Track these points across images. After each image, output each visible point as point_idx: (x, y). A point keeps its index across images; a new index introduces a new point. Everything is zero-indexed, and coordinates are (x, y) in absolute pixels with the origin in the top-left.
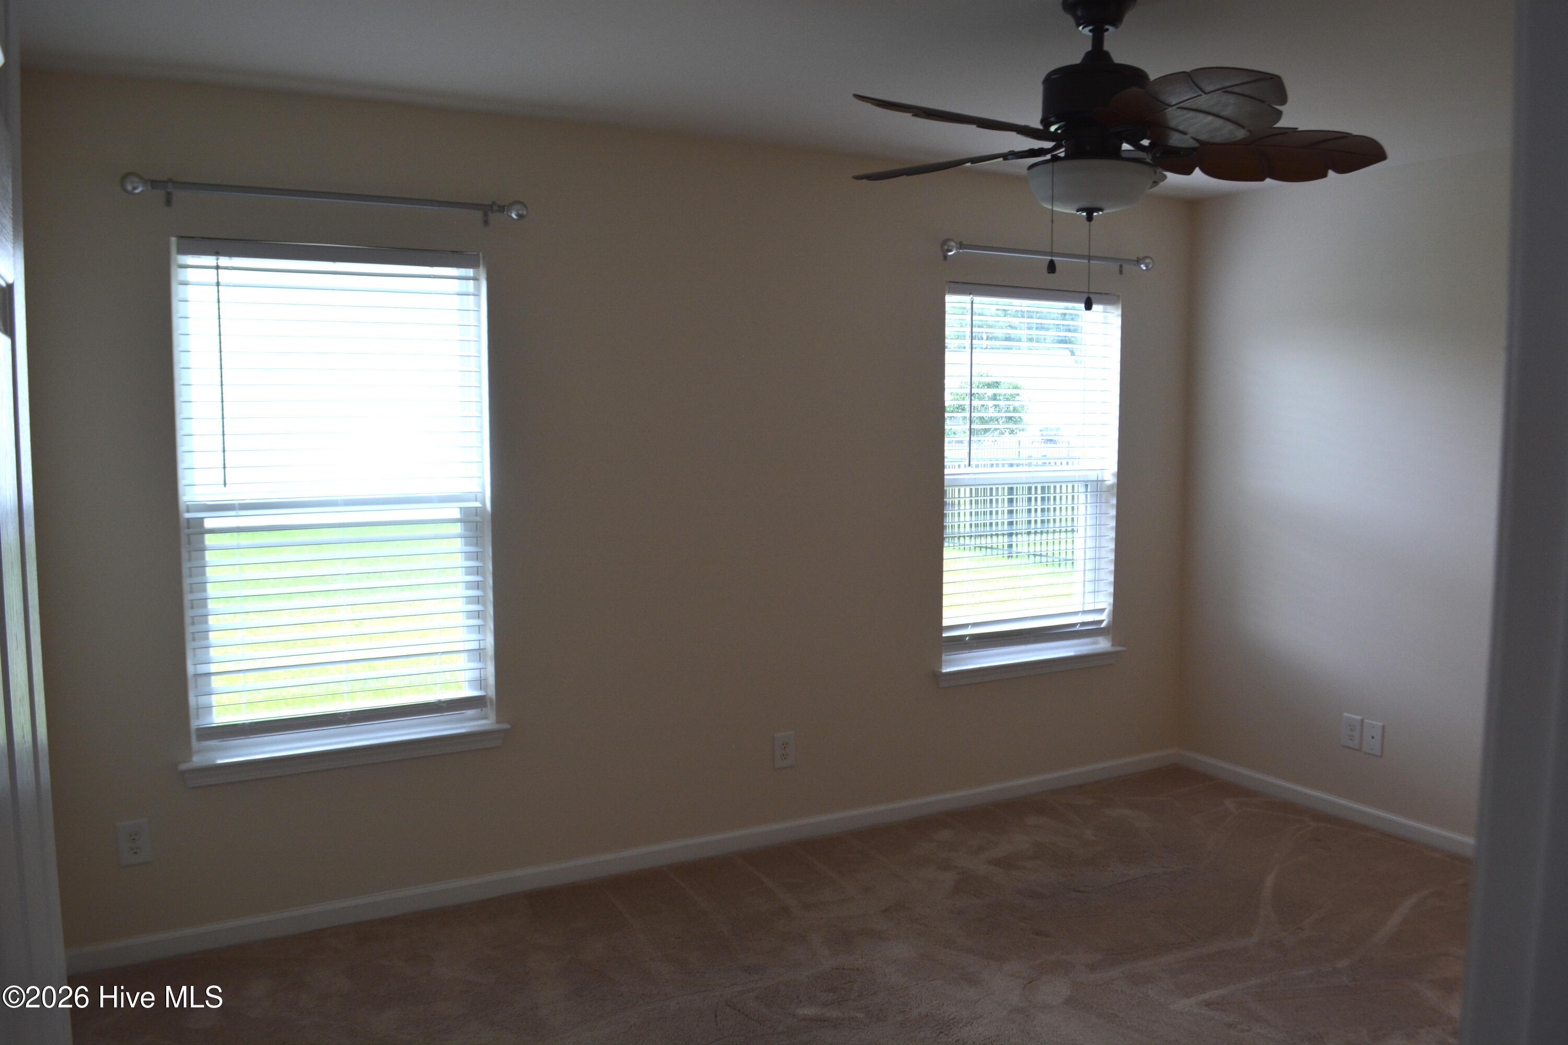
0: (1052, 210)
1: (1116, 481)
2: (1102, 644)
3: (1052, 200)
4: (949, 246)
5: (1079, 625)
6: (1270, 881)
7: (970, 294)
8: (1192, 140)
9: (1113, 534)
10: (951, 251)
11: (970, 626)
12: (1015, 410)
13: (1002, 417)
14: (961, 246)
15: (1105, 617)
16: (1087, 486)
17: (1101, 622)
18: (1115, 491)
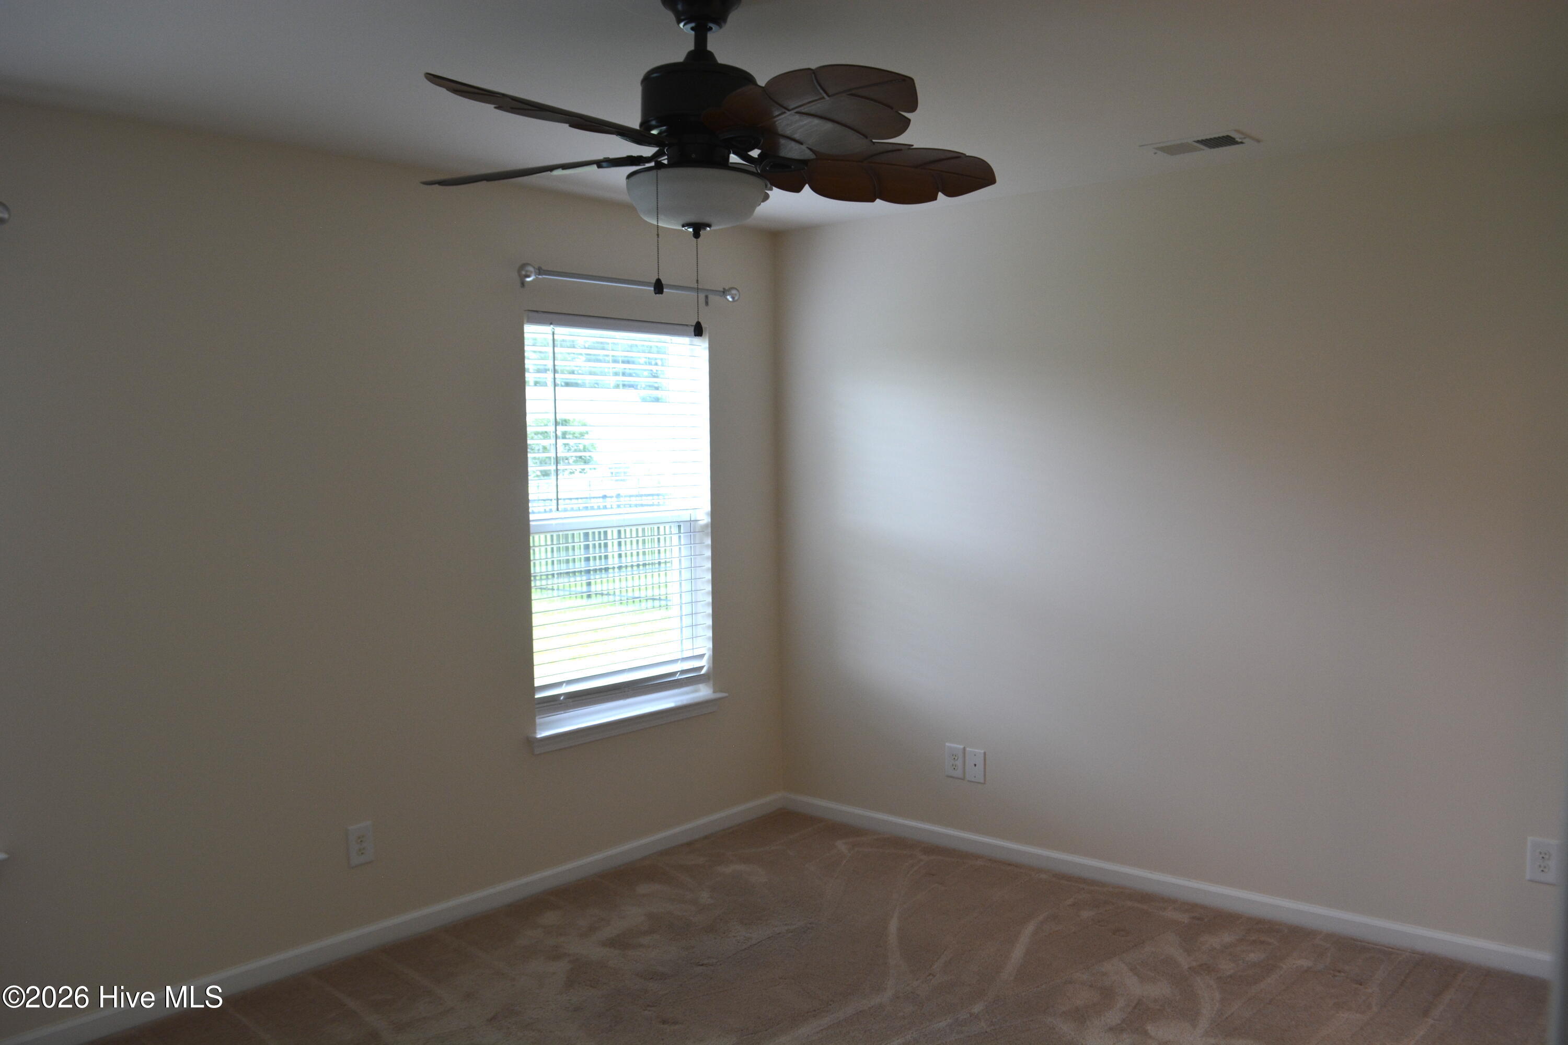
0: (658, 225)
1: (710, 520)
2: (703, 692)
3: (657, 213)
4: (527, 271)
5: (679, 673)
6: (893, 926)
7: (551, 324)
8: (808, 152)
9: (709, 576)
10: (529, 276)
11: (564, 684)
12: (585, 450)
13: (572, 457)
14: (540, 271)
15: (704, 663)
16: (679, 527)
17: (702, 668)
18: (709, 530)
